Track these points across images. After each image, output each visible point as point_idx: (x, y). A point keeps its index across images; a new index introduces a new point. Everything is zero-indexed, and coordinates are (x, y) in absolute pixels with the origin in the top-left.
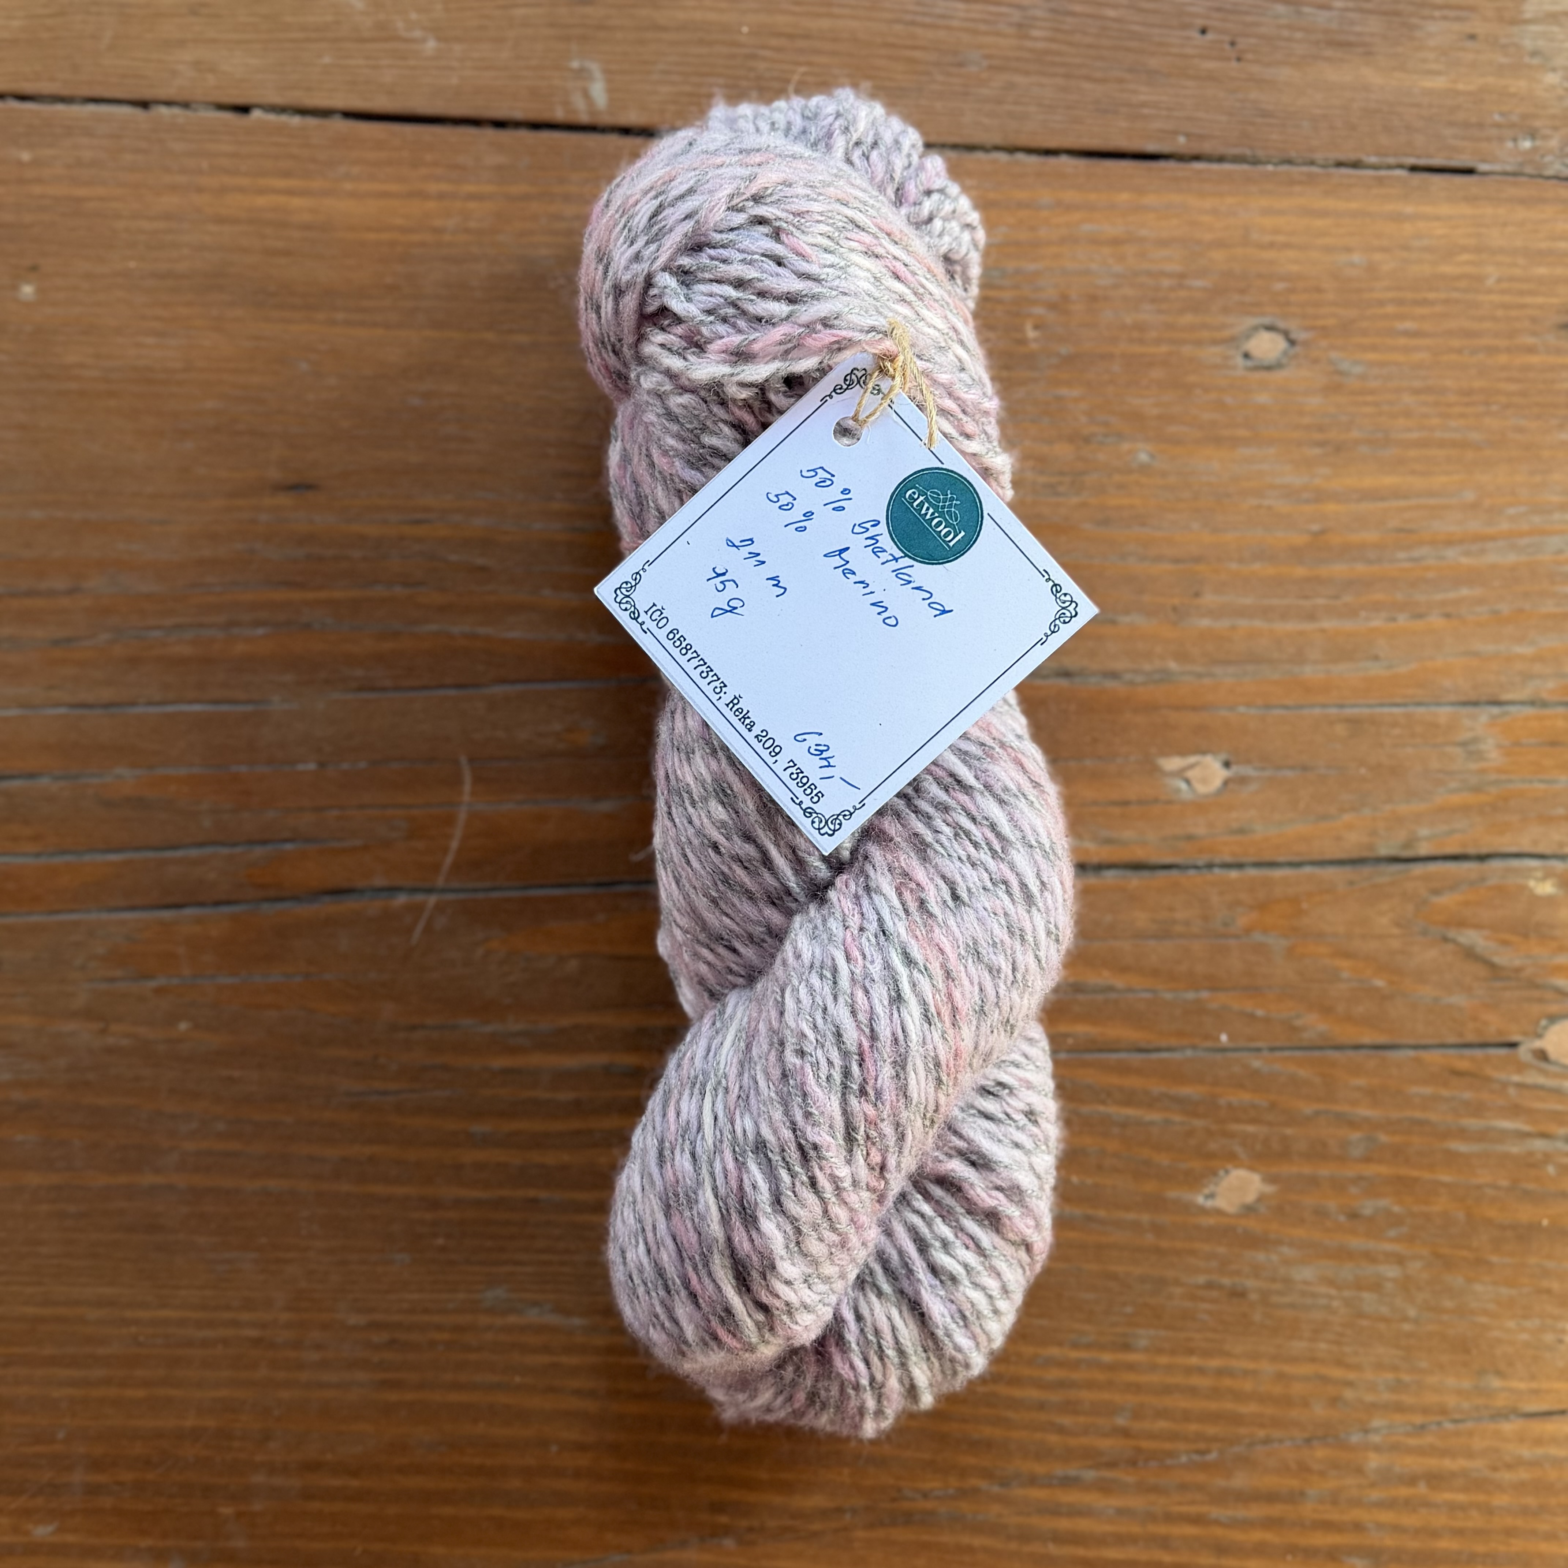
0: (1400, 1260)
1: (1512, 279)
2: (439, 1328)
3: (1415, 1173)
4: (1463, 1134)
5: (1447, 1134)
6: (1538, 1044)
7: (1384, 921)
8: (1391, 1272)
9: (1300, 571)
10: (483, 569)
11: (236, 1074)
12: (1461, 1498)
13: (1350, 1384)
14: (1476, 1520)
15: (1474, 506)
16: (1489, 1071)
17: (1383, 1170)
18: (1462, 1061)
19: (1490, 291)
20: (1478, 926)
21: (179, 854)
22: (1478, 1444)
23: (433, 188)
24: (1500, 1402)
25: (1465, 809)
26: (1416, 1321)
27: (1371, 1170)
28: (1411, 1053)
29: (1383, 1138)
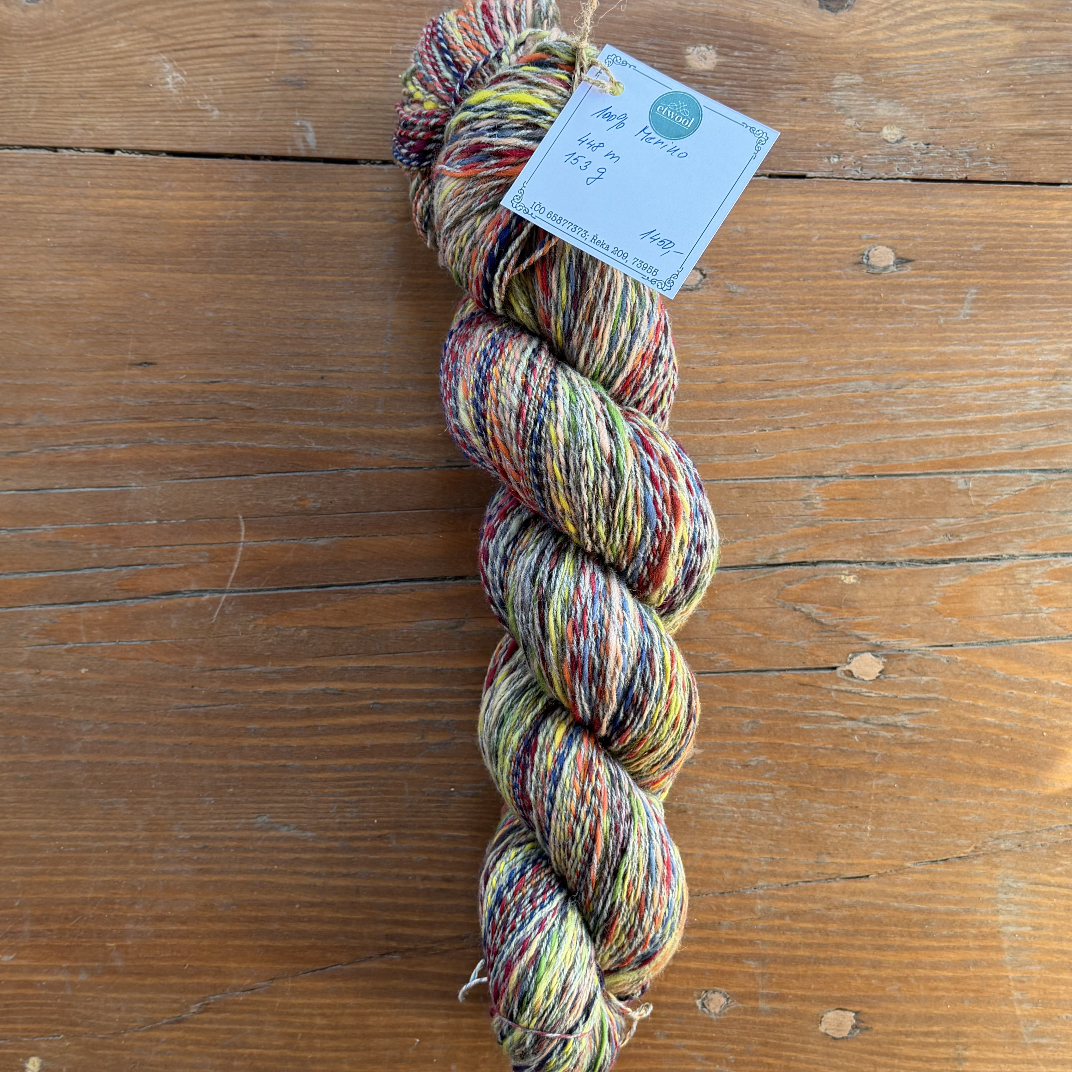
0: (772, 791)
1: (827, 238)
2: (231, 839)
3: (780, 742)
4: (806, 718)
5: (797, 719)
6: (847, 667)
7: (761, 599)
8: (767, 797)
9: (711, 404)
10: (250, 408)
11: (114, 697)
12: (810, 925)
13: (746, 861)
14: (819, 939)
15: (807, 366)
16: (820, 683)
17: (762, 740)
18: (805, 678)
19: (814, 245)
20: (812, 602)
21: (80, 572)
22: (818, 895)
23: (219, 194)
24: (831, 870)
25: (805, 536)
26: (782, 825)
27: (755, 740)
28: (777, 674)
29: (761, 722)
